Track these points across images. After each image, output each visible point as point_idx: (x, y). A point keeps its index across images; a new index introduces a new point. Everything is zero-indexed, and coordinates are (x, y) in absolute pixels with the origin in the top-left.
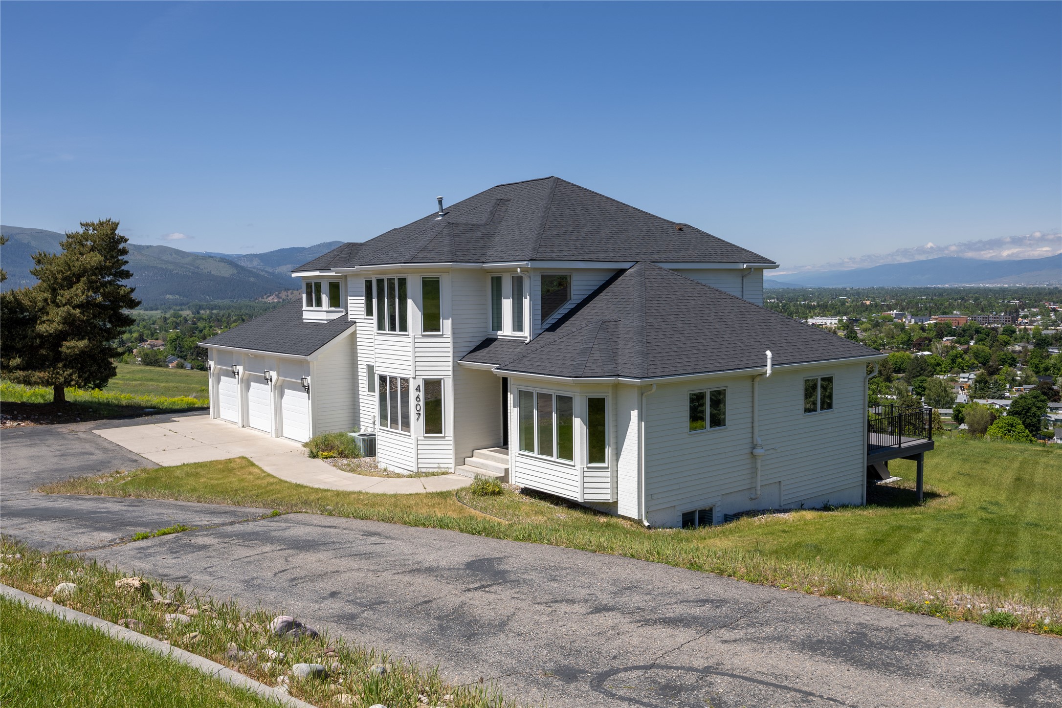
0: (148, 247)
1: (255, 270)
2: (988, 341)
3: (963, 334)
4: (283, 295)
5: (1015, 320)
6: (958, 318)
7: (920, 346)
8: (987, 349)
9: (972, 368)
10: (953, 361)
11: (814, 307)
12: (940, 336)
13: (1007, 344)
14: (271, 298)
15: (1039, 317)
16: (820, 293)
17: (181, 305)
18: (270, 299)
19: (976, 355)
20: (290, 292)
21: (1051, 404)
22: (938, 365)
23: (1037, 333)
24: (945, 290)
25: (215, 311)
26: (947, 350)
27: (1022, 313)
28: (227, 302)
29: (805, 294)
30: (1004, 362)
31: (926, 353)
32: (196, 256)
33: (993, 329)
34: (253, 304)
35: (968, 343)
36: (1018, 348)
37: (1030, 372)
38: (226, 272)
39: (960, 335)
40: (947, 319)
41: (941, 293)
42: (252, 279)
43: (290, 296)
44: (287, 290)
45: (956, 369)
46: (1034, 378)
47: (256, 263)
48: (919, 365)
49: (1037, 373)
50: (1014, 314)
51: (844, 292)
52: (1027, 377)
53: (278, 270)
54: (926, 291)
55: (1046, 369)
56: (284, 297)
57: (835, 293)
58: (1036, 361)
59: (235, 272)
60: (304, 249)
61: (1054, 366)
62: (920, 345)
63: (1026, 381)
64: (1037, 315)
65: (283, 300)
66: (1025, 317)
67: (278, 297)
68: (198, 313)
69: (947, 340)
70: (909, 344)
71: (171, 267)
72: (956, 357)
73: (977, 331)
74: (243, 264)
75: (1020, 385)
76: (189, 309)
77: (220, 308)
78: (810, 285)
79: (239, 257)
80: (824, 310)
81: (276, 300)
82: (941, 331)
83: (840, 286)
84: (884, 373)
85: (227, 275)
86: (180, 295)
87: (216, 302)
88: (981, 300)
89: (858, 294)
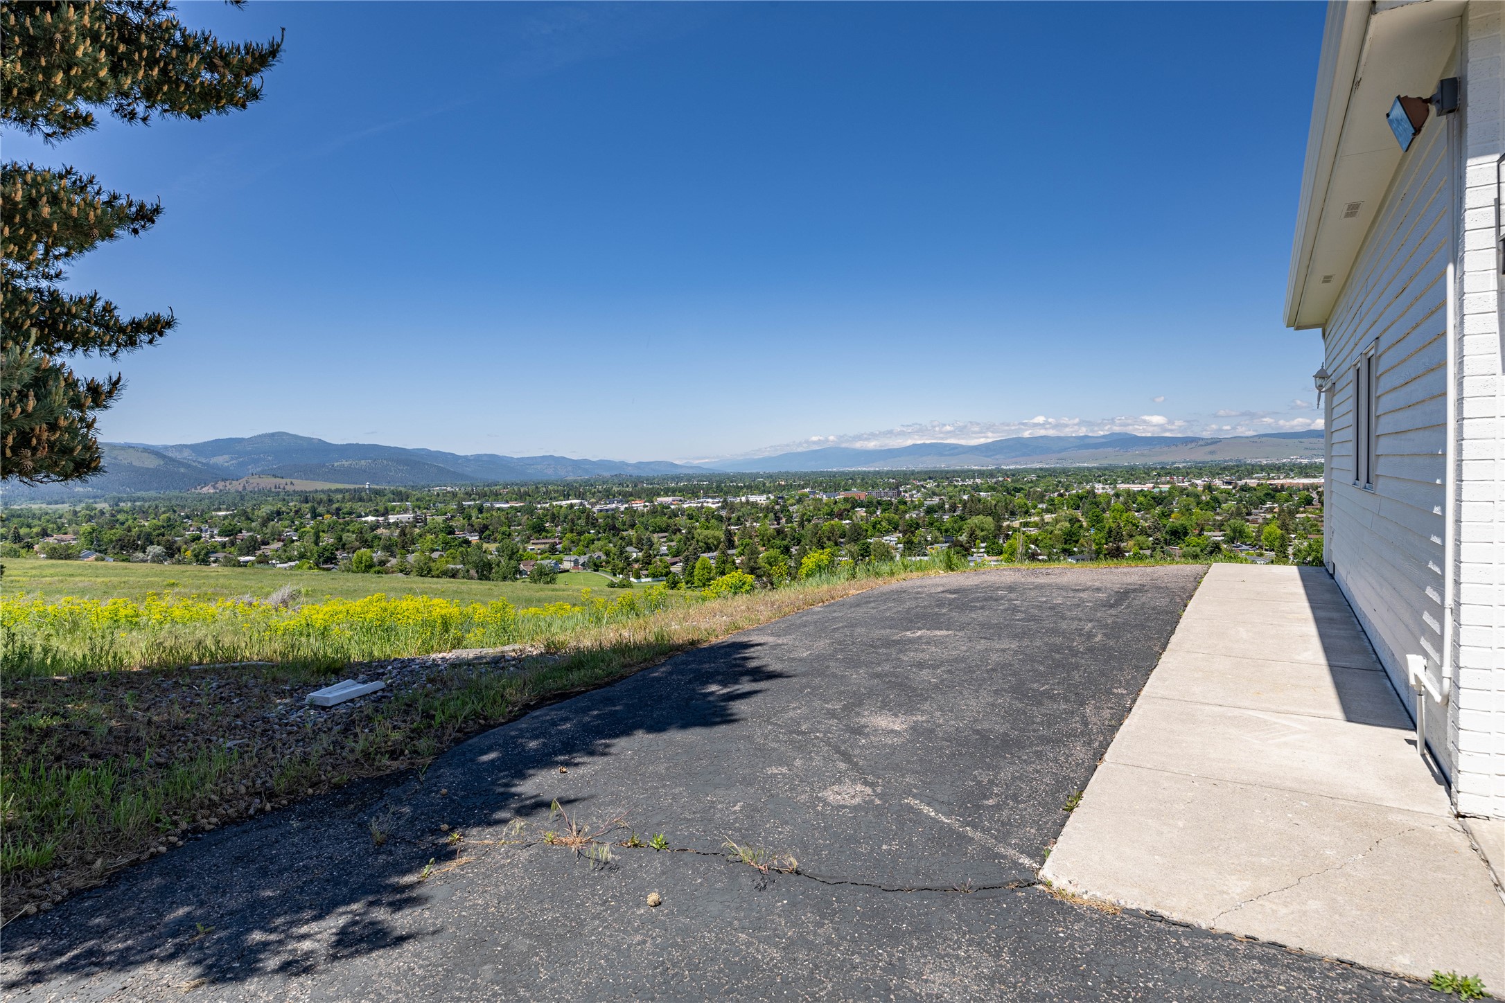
1: (186, 462)
2: (891, 511)
3: (870, 506)
4: (220, 485)
5: (899, 493)
6: (862, 495)
7: (841, 516)
8: (895, 518)
9: (888, 532)
10: (874, 527)
11: (742, 488)
12: (853, 508)
13: (906, 512)
14: (206, 488)
15: (916, 492)
16: (742, 476)
17: (95, 497)
18: (205, 490)
19: (889, 522)
20: (228, 482)
23: (922, 504)
24: (836, 473)
25: (138, 504)
26: (864, 519)
27: (902, 490)
28: (152, 493)
29: (731, 478)
30: (912, 527)
31: (849, 522)
33: (890, 501)
34: (184, 495)
35: (876, 513)
36: (915, 516)
37: (936, 533)
38: (151, 463)
39: (868, 507)
40: (849, 494)
41: (834, 475)
42: (182, 470)
43: (229, 487)
44: (224, 480)
47: (186, 453)
48: (856, 530)
50: (896, 490)
51: (758, 475)
52: (936, 537)
53: (213, 461)
54: (821, 474)
55: (946, 531)
56: (221, 488)
57: (754, 477)
58: (936, 525)
59: (162, 463)
60: (243, 439)
61: (952, 527)
63: (936, 541)
64: (913, 490)
65: (221, 490)
66: (906, 492)
67: (214, 488)
68: (117, 505)
69: (861, 512)
70: (831, 514)
72: (876, 523)
73: (879, 503)
74: (171, 455)
75: (932, 544)
76: (105, 501)
77: (144, 500)
78: (731, 470)
79: (166, 448)
80: (752, 489)
81: (212, 491)
83: (754, 471)
84: (832, 538)
85: (152, 466)
86: (93, 488)
87: (139, 494)
88: (866, 480)
89: (771, 476)
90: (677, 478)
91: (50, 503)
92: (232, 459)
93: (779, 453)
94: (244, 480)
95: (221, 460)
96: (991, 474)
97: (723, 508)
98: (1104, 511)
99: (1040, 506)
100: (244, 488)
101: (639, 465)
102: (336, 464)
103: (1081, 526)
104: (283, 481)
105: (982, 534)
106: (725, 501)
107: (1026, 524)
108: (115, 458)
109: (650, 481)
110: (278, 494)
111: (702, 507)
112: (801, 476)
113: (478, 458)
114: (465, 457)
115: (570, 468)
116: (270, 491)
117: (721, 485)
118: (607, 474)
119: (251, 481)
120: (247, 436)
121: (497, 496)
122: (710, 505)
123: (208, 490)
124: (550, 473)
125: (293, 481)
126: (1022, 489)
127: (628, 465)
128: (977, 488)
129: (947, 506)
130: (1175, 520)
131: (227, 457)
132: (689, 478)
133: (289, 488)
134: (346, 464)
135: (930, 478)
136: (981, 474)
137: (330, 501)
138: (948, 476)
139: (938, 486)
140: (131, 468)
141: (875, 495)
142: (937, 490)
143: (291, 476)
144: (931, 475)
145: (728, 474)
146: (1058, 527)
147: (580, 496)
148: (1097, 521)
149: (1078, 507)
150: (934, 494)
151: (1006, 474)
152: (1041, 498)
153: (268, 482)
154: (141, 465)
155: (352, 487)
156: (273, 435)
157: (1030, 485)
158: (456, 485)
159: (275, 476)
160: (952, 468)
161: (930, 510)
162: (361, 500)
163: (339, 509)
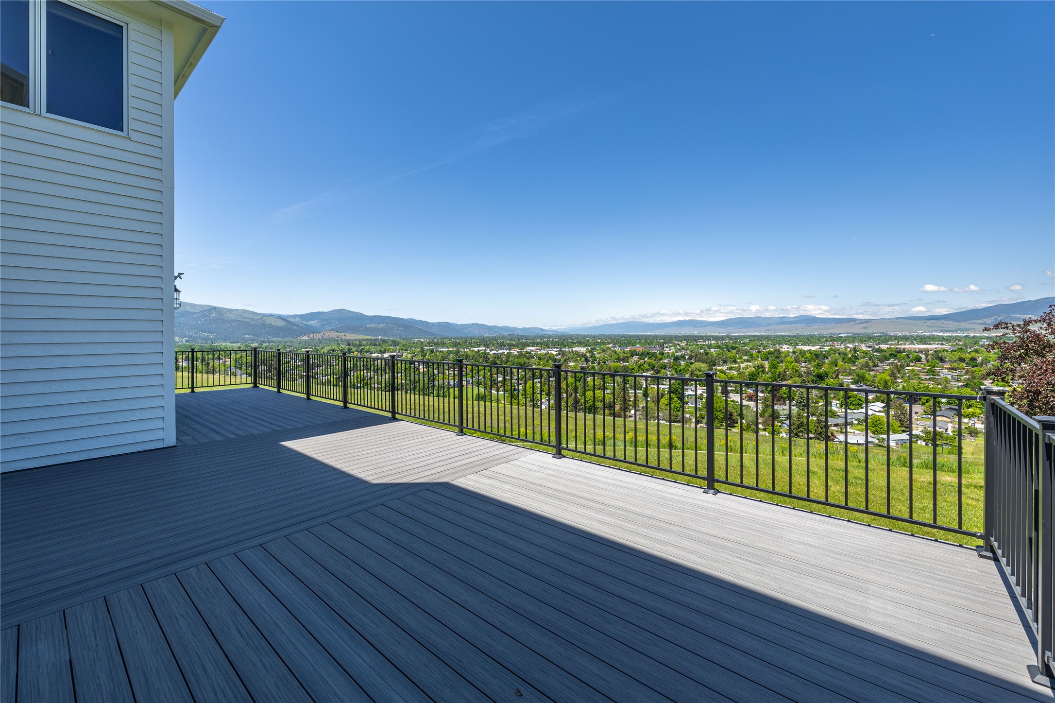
0: (236, 310)
1: (297, 323)
2: (653, 358)
3: (642, 355)
4: (311, 335)
5: (663, 348)
6: (639, 348)
8: (654, 362)
10: (639, 367)
11: (575, 343)
12: (632, 356)
13: (661, 359)
15: (673, 348)
16: (578, 336)
17: (253, 340)
18: (304, 338)
19: (649, 364)
20: (315, 334)
21: (686, 387)
22: (633, 369)
23: (673, 355)
24: (632, 336)
25: (271, 344)
26: (636, 362)
27: (665, 346)
28: (280, 339)
29: (571, 337)
30: (661, 368)
31: (627, 364)
32: (263, 315)
33: (655, 353)
34: (293, 340)
35: (644, 359)
36: (666, 361)
37: (673, 372)
38: (281, 324)
39: (641, 355)
40: (634, 348)
41: (630, 337)
42: (295, 328)
43: (315, 336)
44: (313, 333)
45: (641, 371)
47: (297, 319)
48: (625, 369)
49: (676, 372)
50: (662, 346)
51: (588, 336)
53: (310, 323)
54: (624, 336)
55: (680, 371)
56: (311, 337)
57: (585, 337)
58: (675, 367)
59: (285, 324)
60: (324, 312)
61: (684, 369)
62: (624, 360)
64: (672, 346)
65: (311, 338)
66: (667, 347)
67: (308, 337)
68: (262, 345)
69: (636, 358)
70: (619, 359)
71: (248, 320)
72: (640, 365)
73: (648, 354)
74: (290, 320)
76: (257, 342)
77: (275, 342)
78: (573, 333)
79: (288, 316)
80: (580, 344)
81: (307, 338)
82: (633, 353)
83: (587, 334)
85: (281, 325)
86: (253, 335)
87: (273, 339)
88: (647, 340)
89: (595, 337)
90: (542, 337)
91: (232, 343)
92: (319, 322)
93: (603, 323)
94: (322, 333)
95: (313, 323)
96: (722, 338)
97: (559, 354)
98: (782, 362)
99: (744, 358)
100: (322, 337)
101: (524, 329)
102: (368, 326)
103: (763, 371)
104: (341, 334)
105: (700, 373)
106: (560, 350)
107: (731, 368)
108: (264, 321)
109: (527, 338)
110: (337, 340)
111: (548, 353)
112: (610, 337)
113: (439, 324)
114: (433, 324)
115: (486, 330)
116: (334, 339)
117: (563, 341)
118: (505, 334)
119: (326, 334)
120: (326, 311)
121: (443, 345)
122: (552, 352)
123: (305, 338)
124: (476, 333)
125: (346, 334)
126: (737, 347)
127: (517, 329)
128: (710, 346)
129: (687, 357)
130: (823, 369)
131: (316, 321)
132: (549, 337)
133: (344, 338)
134: (373, 326)
135: (685, 340)
136: (716, 338)
137: (360, 345)
138: (695, 338)
139: (687, 344)
140: (271, 326)
141: (648, 349)
142: (685, 347)
143: (345, 332)
144: (686, 338)
145: (571, 335)
146: (748, 370)
147: (486, 345)
148: (774, 367)
149: (767, 359)
150: (683, 349)
151: (730, 337)
152: (746, 353)
153: (334, 335)
154: (276, 325)
155: (373, 338)
156: (339, 310)
157: (742, 345)
158: (426, 338)
159: (337, 332)
160: (701, 334)
161: (676, 359)
162: (375, 345)
163: (362, 349)
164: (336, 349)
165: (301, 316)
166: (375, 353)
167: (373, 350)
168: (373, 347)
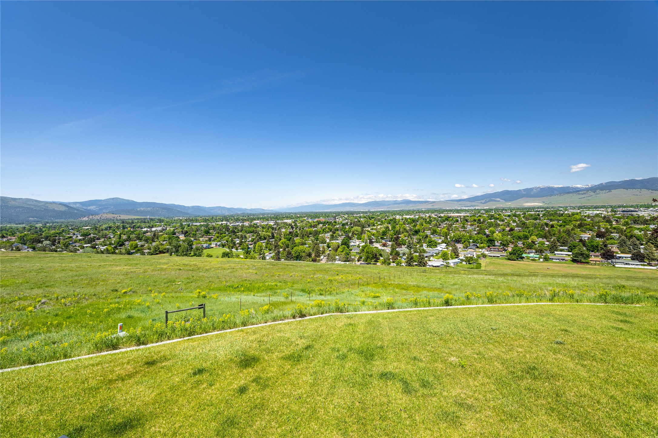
0: (19, 199)
1: (77, 208)
2: (331, 225)
3: (324, 223)
4: (91, 217)
5: (335, 219)
6: (322, 219)
7: (314, 227)
8: (331, 227)
9: (328, 232)
10: (323, 231)
11: (284, 217)
12: (319, 224)
13: (335, 225)
14: (85, 218)
16: (286, 213)
17: (38, 222)
18: (84, 219)
19: (329, 229)
20: (94, 216)
21: (350, 241)
22: (320, 232)
23: (341, 223)
24: (317, 212)
25: (55, 224)
26: (321, 228)
27: (336, 218)
28: (62, 220)
30: (336, 230)
31: (316, 229)
32: (46, 203)
33: (331, 222)
34: (75, 221)
35: (326, 226)
36: (338, 226)
37: (343, 232)
38: (63, 209)
39: (324, 224)
40: (319, 219)
41: (316, 213)
42: (76, 211)
43: (94, 217)
45: (324, 233)
46: (344, 234)
47: (78, 205)
48: (315, 232)
50: (335, 217)
51: (292, 213)
52: (342, 234)
53: (89, 208)
54: (312, 212)
55: (346, 232)
56: (91, 218)
57: (290, 213)
58: (344, 229)
59: (67, 209)
60: (102, 200)
61: (348, 230)
63: (342, 235)
64: (340, 218)
65: (91, 219)
66: (338, 218)
67: (88, 218)
68: (46, 225)
69: (321, 225)
70: (311, 226)
71: (32, 207)
72: (324, 229)
73: (327, 222)
74: (71, 206)
75: (341, 236)
76: (41, 223)
77: (58, 223)
78: (283, 211)
79: (70, 203)
80: (287, 218)
81: (87, 219)
82: (319, 223)
84: (307, 235)
85: (63, 210)
86: (37, 218)
87: (57, 220)
88: (326, 215)
89: (296, 213)
90: (263, 214)
91: (17, 224)
92: (97, 207)
93: (300, 205)
94: (100, 215)
95: (92, 208)
96: (366, 213)
97: (275, 224)
98: (397, 224)
99: (378, 223)
100: (100, 218)
101: (251, 210)
102: (138, 209)
103: (389, 230)
104: (116, 215)
105: (357, 232)
106: (276, 222)
107: (372, 229)
108: (47, 207)
109: (254, 215)
110: (113, 220)
111: (268, 224)
112: (305, 213)
113: (193, 207)
114: (188, 207)
115: (226, 211)
116: (111, 219)
117: (277, 216)
118: (239, 213)
119: (103, 215)
120: (103, 199)
121: (197, 221)
122: (271, 223)
123: (86, 219)
124: (219, 212)
125: (120, 215)
126: (374, 217)
127: (247, 209)
128: (360, 217)
129: (349, 223)
130: (417, 228)
131: (94, 207)
132: (268, 214)
133: (118, 218)
134: (142, 209)
135: (347, 214)
136: (363, 212)
137: (133, 223)
138: (352, 213)
139: (348, 217)
140: (54, 210)
141: (327, 220)
142: (347, 218)
143: (120, 214)
144: (347, 213)
145: (281, 213)
146: (381, 230)
147: (227, 220)
148: (394, 227)
149: (390, 223)
150: (346, 219)
151: (370, 212)
152: (379, 220)
153: (110, 216)
154: (58, 210)
155: (143, 217)
156: (113, 198)
157: (377, 216)
158: (184, 217)
159: (113, 214)
160: (355, 211)
161: (343, 225)
162: (145, 222)
163: (134, 226)
164: (113, 226)
165: (81, 203)
166: (145, 228)
167: (143, 226)
168: (143, 224)
